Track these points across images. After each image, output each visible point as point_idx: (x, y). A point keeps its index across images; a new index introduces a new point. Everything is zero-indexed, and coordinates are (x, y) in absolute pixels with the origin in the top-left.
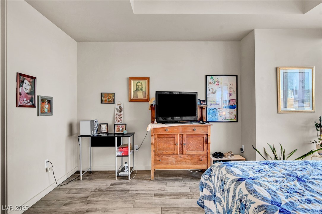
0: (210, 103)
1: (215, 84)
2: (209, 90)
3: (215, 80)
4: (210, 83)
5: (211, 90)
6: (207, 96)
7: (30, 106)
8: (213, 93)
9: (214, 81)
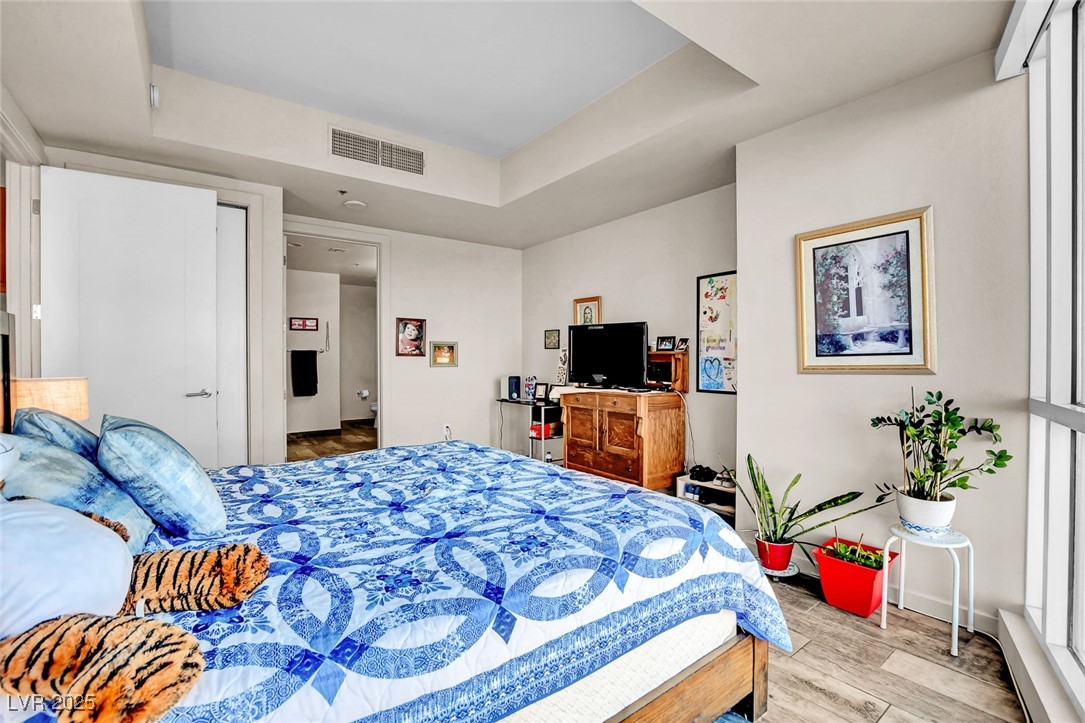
0: (706, 345)
1: (718, 296)
2: (705, 313)
3: (717, 286)
4: (707, 295)
5: (709, 314)
6: (701, 329)
7: (416, 355)
8: (713, 319)
9: (715, 289)
